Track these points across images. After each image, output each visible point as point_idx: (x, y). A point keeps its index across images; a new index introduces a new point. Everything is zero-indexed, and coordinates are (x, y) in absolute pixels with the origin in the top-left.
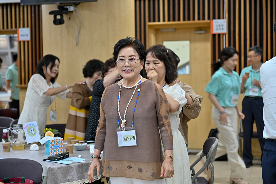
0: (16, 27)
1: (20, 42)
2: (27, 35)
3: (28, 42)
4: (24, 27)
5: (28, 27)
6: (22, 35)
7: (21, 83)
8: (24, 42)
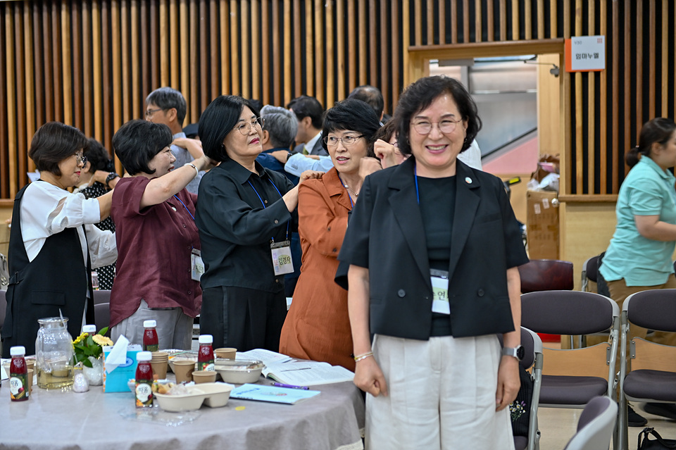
0: (560, 33)
1: (572, 75)
2: (596, 56)
3: (597, 74)
4: (585, 32)
5: (597, 32)
6: (578, 57)
7: (573, 191)
8: (585, 75)
